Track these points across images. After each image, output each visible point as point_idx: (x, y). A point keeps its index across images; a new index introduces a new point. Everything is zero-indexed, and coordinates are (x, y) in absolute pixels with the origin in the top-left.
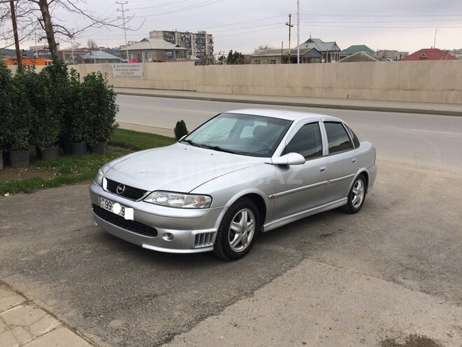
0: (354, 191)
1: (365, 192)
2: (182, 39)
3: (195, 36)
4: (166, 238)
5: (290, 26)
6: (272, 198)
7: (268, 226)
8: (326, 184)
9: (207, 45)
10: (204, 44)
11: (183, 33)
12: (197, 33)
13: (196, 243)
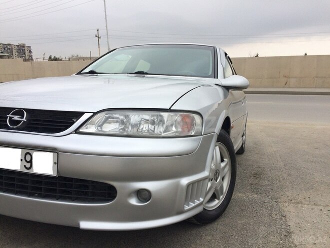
2: (5, 49)
3: (16, 47)
4: (134, 201)
5: (99, 38)
9: (27, 54)
10: (25, 53)
11: (6, 44)
12: (17, 44)
13: (186, 202)
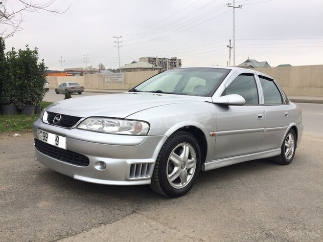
0: (286, 144)
1: (295, 147)
2: (161, 63)
4: (98, 167)
5: (231, 48)
6: (213, 135)
7: (209, 165)
8: (263, 131)
10: (176, 66)
11: (162, 59)
12: (171, 58)
13: (131, 174)
